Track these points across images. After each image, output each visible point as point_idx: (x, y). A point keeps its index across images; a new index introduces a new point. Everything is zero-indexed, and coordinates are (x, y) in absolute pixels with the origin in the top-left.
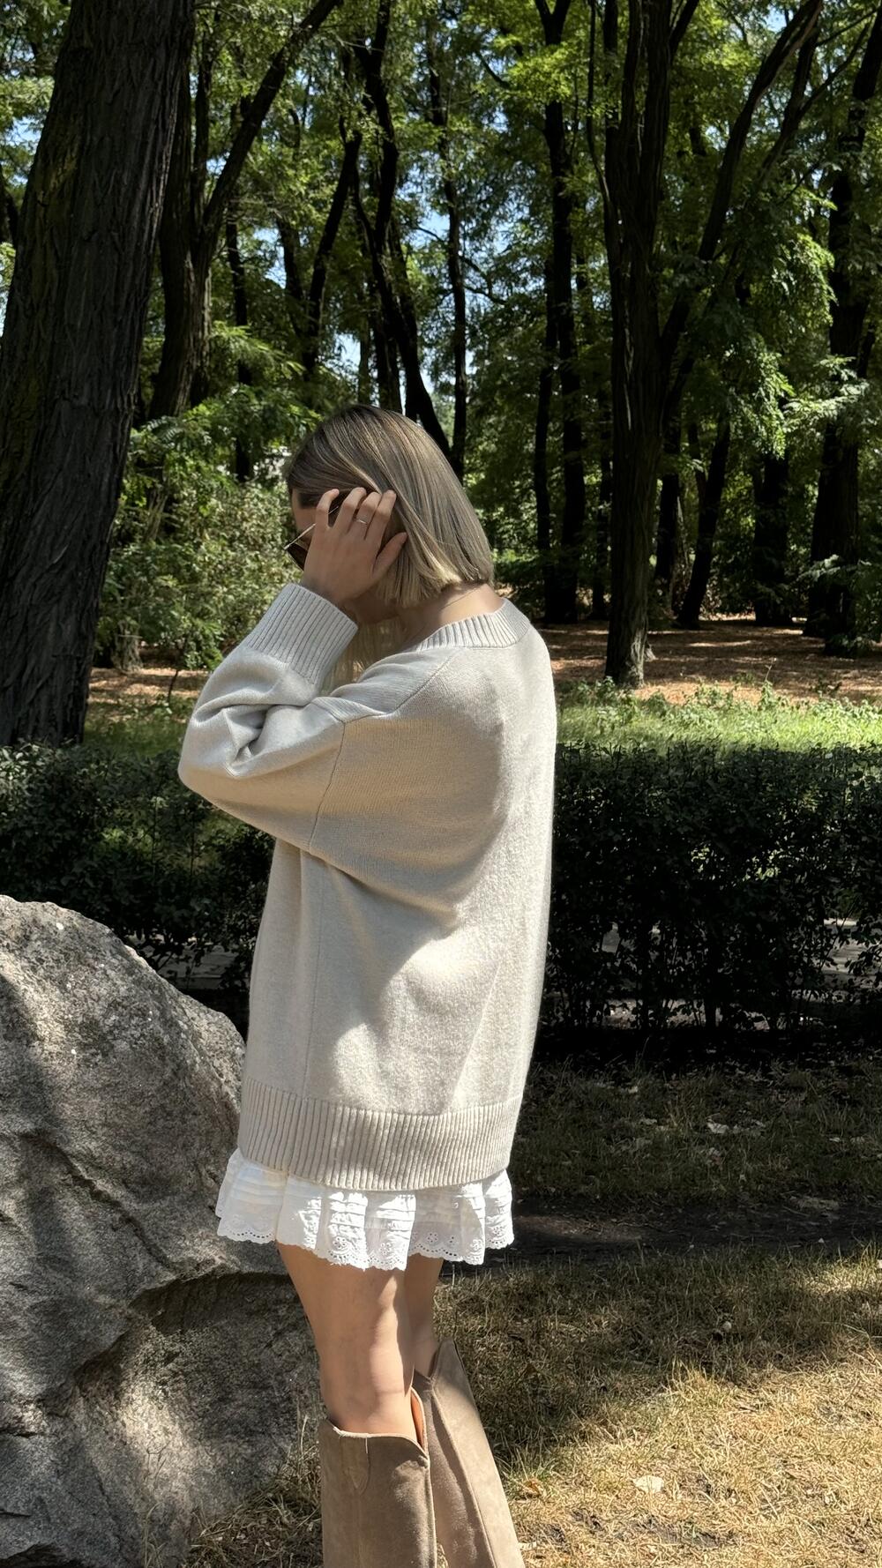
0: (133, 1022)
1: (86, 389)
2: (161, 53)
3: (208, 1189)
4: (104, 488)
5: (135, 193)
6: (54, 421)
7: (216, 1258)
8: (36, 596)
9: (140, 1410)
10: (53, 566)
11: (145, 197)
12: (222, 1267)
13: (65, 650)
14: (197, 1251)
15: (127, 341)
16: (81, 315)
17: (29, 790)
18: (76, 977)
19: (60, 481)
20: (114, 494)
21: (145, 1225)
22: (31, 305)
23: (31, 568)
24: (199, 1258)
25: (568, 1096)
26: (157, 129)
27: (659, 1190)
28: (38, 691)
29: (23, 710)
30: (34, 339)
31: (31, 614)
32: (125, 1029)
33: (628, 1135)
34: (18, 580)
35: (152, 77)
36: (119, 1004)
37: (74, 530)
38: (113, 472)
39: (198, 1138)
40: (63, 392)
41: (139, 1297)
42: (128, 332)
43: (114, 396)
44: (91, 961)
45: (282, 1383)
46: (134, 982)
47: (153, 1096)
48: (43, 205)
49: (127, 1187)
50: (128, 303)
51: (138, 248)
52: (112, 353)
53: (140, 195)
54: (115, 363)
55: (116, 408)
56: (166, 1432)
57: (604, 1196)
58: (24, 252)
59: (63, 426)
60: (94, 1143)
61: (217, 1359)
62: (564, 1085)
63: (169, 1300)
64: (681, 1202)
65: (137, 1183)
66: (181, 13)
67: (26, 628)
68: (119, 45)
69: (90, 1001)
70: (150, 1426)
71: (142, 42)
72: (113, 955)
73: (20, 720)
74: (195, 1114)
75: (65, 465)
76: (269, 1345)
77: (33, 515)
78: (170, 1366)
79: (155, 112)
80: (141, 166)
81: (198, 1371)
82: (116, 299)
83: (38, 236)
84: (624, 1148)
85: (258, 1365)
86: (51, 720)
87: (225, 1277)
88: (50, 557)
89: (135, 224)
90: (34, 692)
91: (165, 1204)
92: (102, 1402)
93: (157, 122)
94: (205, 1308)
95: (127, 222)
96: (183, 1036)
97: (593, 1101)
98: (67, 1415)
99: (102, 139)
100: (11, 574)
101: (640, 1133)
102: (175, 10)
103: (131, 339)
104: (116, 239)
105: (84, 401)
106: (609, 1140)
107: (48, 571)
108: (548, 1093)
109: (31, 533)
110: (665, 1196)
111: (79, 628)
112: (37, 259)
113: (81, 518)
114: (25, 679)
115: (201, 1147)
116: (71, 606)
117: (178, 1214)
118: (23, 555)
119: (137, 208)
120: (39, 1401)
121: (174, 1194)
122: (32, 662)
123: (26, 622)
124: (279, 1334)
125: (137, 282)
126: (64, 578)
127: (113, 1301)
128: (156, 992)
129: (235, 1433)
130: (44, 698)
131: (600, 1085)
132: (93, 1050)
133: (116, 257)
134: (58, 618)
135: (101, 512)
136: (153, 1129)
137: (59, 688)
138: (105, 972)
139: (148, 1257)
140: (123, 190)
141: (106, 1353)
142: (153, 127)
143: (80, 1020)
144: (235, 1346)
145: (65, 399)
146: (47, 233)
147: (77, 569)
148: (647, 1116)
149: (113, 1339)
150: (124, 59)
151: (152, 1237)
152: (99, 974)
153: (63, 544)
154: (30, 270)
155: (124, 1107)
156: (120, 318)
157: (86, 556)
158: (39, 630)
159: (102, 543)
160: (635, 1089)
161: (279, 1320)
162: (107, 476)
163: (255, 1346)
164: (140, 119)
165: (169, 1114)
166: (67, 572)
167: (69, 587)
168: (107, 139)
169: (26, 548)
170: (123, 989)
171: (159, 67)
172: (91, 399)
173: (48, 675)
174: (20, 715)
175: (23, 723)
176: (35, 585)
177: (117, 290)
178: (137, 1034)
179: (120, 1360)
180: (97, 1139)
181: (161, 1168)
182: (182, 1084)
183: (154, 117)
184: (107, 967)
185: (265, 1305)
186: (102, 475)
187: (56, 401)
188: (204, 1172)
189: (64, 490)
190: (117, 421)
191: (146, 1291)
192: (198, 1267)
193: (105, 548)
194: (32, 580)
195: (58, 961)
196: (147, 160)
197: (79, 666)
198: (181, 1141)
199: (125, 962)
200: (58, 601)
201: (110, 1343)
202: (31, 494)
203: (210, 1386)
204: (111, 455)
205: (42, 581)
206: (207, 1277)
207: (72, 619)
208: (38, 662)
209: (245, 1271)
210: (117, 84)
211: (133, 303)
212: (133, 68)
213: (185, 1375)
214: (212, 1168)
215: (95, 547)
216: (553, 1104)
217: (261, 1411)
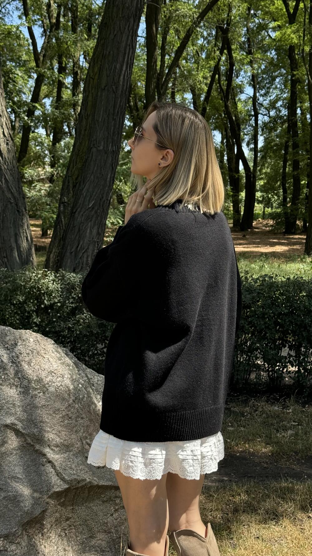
0: (58, 380)
1: (102, 143)
2: (132, 20)
3: (86, 449)
4: (108, 180)
5: (121, 72)
6: (91, 155)
7: (87, 479)
8: (83, 219)
9: (53, 541)
10: (89, 208)
11: (125, 73)
12: (90, 482)
13: (93, 239)
14: (78, 476)
15: (117, 126)
16: (101, 116)
17: (61, 288)
18: (36, 361)
19: (92, 177)
20: (112, 182)
21: (56, 464)
22: (87, 114)
23: (82, 208)
24: (79, 478)
25: (263, 412)
26: (130, 48)
27: (296, 452)
28: (83, 253)
29: (78, 260)
30: (88, 127)
31: (81, 225)
32: (54, 383)
33: (285, 429)
34: (77, 213)
35: (128, 29)
36: (53, 372)
37: (97, 195)
38: (112, 174)
39: (82, 428)
40: (94, 145)
41: (52, 494)
42: (118, 123)
43: (112, 146)
44: (43, 354)
45: (117, 531)
46: (61, 363)
47: (63, 410)
48: (92, 79)
49: (50, 448)
50: (118, 112)
51: (122, 92)
52: (112, 130)
53: (123, 72)
54: (113, 134)
55: (113, 151)
56: (65, 550)
57: (272, 454)
58: (85, 96)
59: (94, 157)
60: (36, 430)
61: (89, 520)
62: (262, 408)
63: (66, 496)
64: (304, 457)
65: (55, 446)
66: (139, 6)
67: (79, 230)
68: (117, 18)
69: (40, 371)
70: (58, 548)
71: (125, 16)
72: (53, 352)
73: (76, 264)
74: (82, 418)
75: (94, 171)
76: (112, 515)
77: (83, 189)
78: (68, 522)
79: (129, 41)
80: (123, 62)
81: (80, 525)
82: (114, 110)
83: (90, 90)
84: (283, 434)
85: (107, 523)
86: (87, 264)
87: (91, 486)
88: (88, 205)
89: (121, 83)
90: (82, 254)
91: (66, 455)
92: (35, 537)
93: (130, 45)
94: (83, 499)
95: (118, 82)
96: (80, 386)
97: (273, 414)
98: (18, 543)
99: (110, 52)
100: (74, 211)
101: (290, 428)
102: (137, 4)
103: (119, 125)
104: (114, 88)
105: (101, 148)
106: (278, 431)
107: (87, 210)
108: (256, 411)
109: (82, 196)
110: (297, 455)
111: (98, 231)
112: (90, 98)
113: (100, 190)
114: (79, 249)
115: (84, 432)
116: (95, 222)
117: (71, 460)
118: (79, 204)
119: (122, 77)
120: (5, 537)
121: (70, 451)
122: (81, 243)
123: (79, 228)
124: (116, 510)
125: (121, 104)
126: (93, 212)
127: (40, 496)
128: (71, 367)
129: (96, 551)
130: (85, 256)
131: (276, 408)
132: (39, 391)
133: (114, 96)
134: (91, 227)
135: (107, 188)
136: (62, 424)
137: (91, 253)
138: (48, 359)
139: (57, 478)
140: (117, 71)
141: (37, 517)
142: (128, 47)
143: (35, 378)
144: (97, 515)
145: (95, 147)
146: (94, 89)
147: (98, 209)
148: (294, 422)
149: (40, 511)
150: (118, 23)
151: (59, 469)
152: (45, 360)
153: (93, 200)
154: (87, 103)
155: (51, 415)
156: (115, 118)
157: (102, 204)
158: (84, 231)
159: (107, 200)
160: (291, 411)
161: (116, 504)
162: (109, 175)
163: (106, 515)
164: (124, 44)
165: (70, 418)
166: (94, 210)
167: (95, 216)
168: (112, 52)
169: (80, 201)
170: (55, 366)
171: (131, 25)
172: (104, 147)
173: (86, 248)
174: (76, 262)
175: (78, 265)
176: (82, 215)
177: (114, 107)
178: (59, 385)
179: (43, 520)
180: (37, 428)
181: (65, 440)
182: (77, 406)
183: (128, 43)
184: (49, 357)
185: (110, 498)
186: (107, 175)
187: (91, 148)
188: (84, 442)
189: (93, 181)
190: (113, 155)
191: (55, 492)
192: (79, 482)
193: (108, 202)
194: (82, 213)
195: (28, 354)
196: (126, 60)
197: (98, 245)
198: (75, 429)
199: (58, 355)
200: (91, 221)
201: (38, 514)
202: (82, 182)
203: (86, 531)
204: (111, 168)
205: (85, 213)
206: (82, 487)
207: (96, 227)
208: (83, 243)
209: (100, 484)
210: (115, 33)
211: (120, 112)
212: (121, 26)
213: (75, 526)
214: (88, 441)
215: (104, 201)
216: (257, 415)
217: (108, 542)
